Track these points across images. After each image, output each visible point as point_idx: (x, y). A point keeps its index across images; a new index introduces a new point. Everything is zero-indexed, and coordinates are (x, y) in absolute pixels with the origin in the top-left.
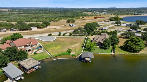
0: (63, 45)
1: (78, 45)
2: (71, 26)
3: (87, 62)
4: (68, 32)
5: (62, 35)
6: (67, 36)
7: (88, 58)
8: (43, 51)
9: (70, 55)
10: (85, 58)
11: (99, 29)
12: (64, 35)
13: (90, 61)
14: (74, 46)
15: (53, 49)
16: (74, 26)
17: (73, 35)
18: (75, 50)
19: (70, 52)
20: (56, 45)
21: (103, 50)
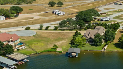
0: (47, 42)
1: (65, 41)
2: (57, 13)
3: (73, 57)
4: (53, 25)
5: (44, 28)
6: (51, 30)
7: (75, 53)
8: (26, 48)
9: (56, 51)
10: (71, 53)
11: (98, 20)
12: (47, 28)
13: (77, 57)
14: (60, 42)
15: (36, 45)
16: (61, 13)
17: (59, 28)
18: (61, 47)
19: (56, 49)
20: (39, 42)
21: (94, 47)
